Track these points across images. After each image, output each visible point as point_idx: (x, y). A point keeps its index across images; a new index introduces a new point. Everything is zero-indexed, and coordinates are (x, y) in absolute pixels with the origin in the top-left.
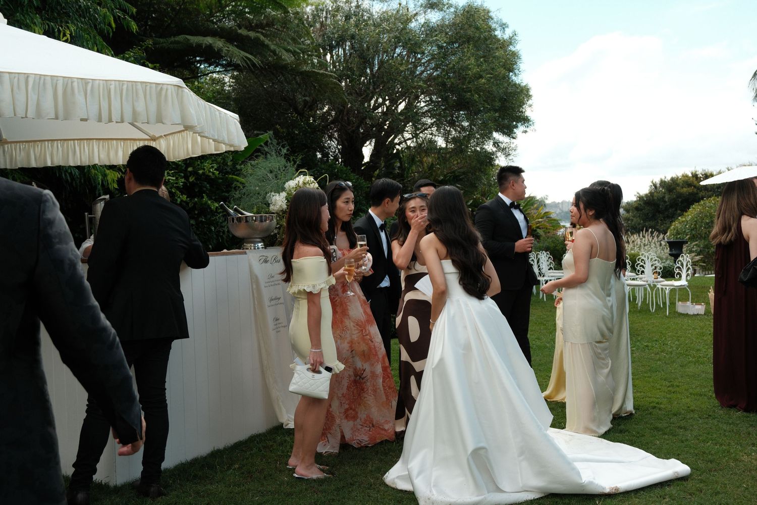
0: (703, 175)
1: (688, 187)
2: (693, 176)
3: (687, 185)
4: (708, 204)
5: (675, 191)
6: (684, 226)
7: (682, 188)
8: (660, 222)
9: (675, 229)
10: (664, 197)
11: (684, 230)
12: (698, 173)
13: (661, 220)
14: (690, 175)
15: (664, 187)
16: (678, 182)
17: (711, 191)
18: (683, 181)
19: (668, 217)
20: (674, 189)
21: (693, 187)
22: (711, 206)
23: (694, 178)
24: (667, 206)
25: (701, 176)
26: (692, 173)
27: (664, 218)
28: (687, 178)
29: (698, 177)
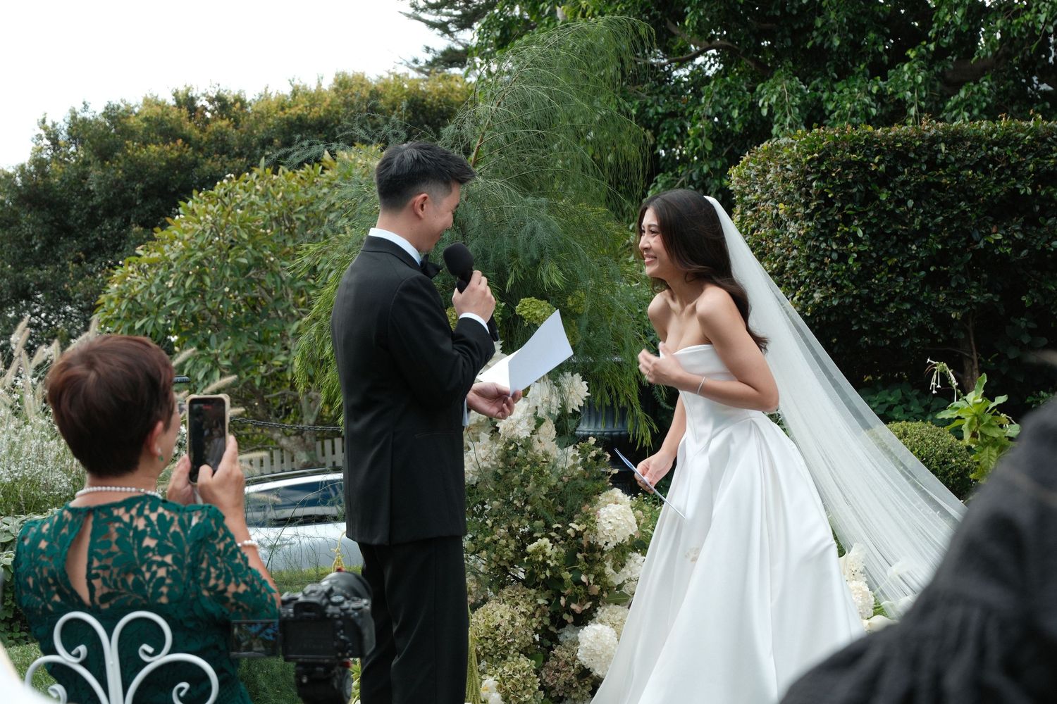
0: (211, 101)
1: (166, 142)
2: (179, 104)
3: (161, 133)
4: (240, 196)
5: (119, 154)
6: (157, 281)
7: (145, 144)
8: (72, 266)
9: (122, 296)
10: (84, 176)
11: (157, 300)
12: (193, 93)
13: (78, 261)
14: (171, 101)
15: (82, 143)
16: (133, 122)
17: (240, 155)
18: (147, 120)
19: (99, 248)
20: (119, 146)
21: (180, 141)
22: (252, 204)
23: (184, 111)
24: (94, 208)
25: (206, 104)
26: (176, 95)
27: (88, 253)
28: (159, 110)
29: (196, 109)
